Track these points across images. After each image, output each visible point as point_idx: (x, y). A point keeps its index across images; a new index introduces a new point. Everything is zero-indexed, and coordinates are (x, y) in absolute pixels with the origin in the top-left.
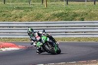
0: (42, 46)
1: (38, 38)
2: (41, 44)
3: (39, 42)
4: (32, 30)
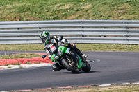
0: (58, 60)
1: (53, 49)
2: (57, 57)
3: (54, 55)
4: (47, 33)
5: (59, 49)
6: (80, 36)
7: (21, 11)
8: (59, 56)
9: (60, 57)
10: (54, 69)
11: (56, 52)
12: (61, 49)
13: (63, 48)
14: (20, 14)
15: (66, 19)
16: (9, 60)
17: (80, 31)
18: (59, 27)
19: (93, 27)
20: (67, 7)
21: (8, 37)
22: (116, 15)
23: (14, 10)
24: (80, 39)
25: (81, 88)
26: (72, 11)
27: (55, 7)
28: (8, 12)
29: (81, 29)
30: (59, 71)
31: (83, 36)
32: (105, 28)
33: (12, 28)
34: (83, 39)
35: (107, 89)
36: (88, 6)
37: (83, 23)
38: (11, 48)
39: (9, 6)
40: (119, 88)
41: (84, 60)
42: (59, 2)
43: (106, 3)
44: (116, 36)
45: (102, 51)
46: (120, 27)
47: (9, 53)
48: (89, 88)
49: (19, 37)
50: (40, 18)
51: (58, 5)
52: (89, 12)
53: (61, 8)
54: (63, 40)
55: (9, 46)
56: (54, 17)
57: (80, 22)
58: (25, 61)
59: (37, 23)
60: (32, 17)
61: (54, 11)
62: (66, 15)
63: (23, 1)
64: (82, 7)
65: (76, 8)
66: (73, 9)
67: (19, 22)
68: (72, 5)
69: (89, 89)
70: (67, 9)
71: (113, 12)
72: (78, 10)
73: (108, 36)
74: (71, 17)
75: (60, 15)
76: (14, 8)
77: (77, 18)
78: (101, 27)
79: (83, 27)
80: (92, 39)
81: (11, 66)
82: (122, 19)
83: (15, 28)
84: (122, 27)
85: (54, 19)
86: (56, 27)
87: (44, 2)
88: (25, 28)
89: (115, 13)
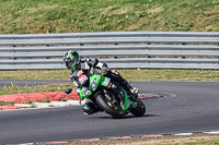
0: (89, 97)
2: (89, 92)
3: (84, 89)
5: (92, 79)
6: (144, 56)
7: (51, 17)
8: (91, 90)
9: (94, 93)
10: (86, 111)
11: (87, 84)
12: (95, 79)
13: (98, 77)
14: (51, 22)
15: (122, 29)
16: (33, 95)
17: (144, 49)
18: (112, 43)
19: (165, 43)
20: (125, 12)
21: (31, 58)
22: (201, 23)
23: (41, 16)
24: (144, 62)
25: (145, 139)
26: (132, 18)
27: (105, 11)
28: (31, 18)
29: (146, 46)
30: (95, 115)
31: (149, 57)
32: (184, 44)
33: (38, 45)
34: (149, 62)
35: (187, 140)
36: (158, 9)
37: (149, 36)
38: (36, 76)
39: (33, 10)
40: (206, 138)
41: (134, 97)
42: (111, 4)
43: (185, 5)
44: (201, 57)
45: (179, 80)
46: (207, 43)
47: (32, 83)
48: (158, 138)
49: (48, 58)
50: (81, 29)
51: (111, 8)
52: (158, 18)
53: (115, 12)
54: (100, 65)
55: (33, 73)
56: (103, 26)
57: (144, 35)
58: (59, 96)
59: (77, 37)
60: (69, 27)
61: (104, 17)
62: (123, 24)
63: (55, 2)
64: (148, 11)
65: (138, 13)
66: (133, 14)
67: (48, 34)
68: (131, 9)
69: (159, 141)
70: (124, 15)
71: (197, 19)
72: (141, 16)
73: (189, 56)
74: (131, 27)
75: (113, 23)
76: (41, 12)
77: (141, 29)
78: (178, 43)
79: (149, 43)
80: (164, 62)
81: (36, 103)
82: (210, 30)
83: (43, 45)
84: (210, 43)
85: (103, 30)
86: (107, 43)
87: (88, 3)
88: (57, 44)
89: (199, 21)
